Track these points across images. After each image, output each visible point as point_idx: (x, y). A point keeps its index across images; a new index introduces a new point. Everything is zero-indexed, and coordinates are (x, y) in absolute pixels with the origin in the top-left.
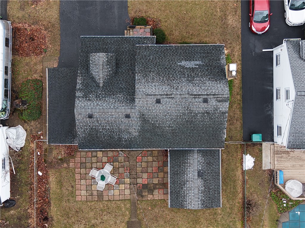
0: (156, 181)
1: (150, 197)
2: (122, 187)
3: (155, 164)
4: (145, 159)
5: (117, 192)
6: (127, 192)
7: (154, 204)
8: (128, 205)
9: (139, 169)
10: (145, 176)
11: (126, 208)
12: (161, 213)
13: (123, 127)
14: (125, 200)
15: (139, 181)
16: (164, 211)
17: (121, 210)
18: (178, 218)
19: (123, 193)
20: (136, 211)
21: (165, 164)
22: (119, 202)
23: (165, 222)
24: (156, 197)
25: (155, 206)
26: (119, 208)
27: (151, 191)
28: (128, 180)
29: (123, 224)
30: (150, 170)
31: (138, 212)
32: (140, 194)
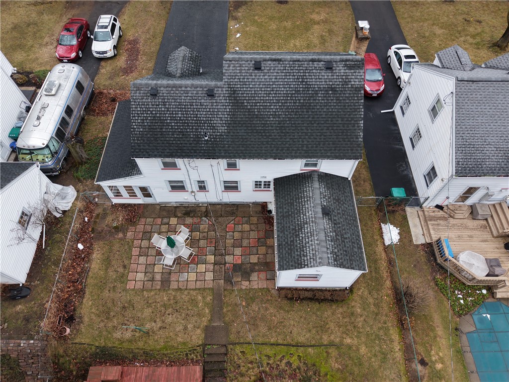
0: (254, 259)
1: (245, 284)
2: (202, 268)
3: (253, 235)
4: (239, 228)
5: (192, 276)
6: (209, 276)
7: (250, 297)
8: (209, 298)
9: (229, 242)
10: (238, 251)
11: (204, 303)
12: (262, 311)
13: (202, 115)
14: (204, 289)
15: (229, 259)
16: (267, 309)
17: (196, 305)
18: (292, 322)
19: (202, 278)
20: (221, 308)
21: (269, 234)
22: (194, 293)
23: (270, 329)
24: (255, 285)
25: (253, 299)
26: (194, 302)
27: (246, 275)
28: (211, 258)
29: (199, 331)
30: (245, 243)
31: (225, 310)
32: (228, 280)
